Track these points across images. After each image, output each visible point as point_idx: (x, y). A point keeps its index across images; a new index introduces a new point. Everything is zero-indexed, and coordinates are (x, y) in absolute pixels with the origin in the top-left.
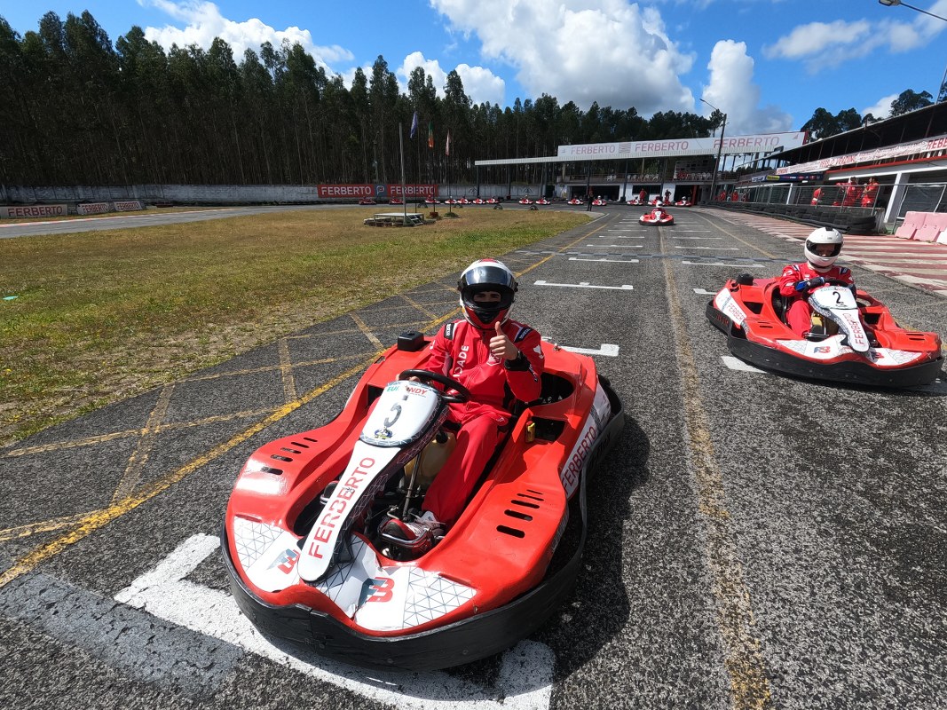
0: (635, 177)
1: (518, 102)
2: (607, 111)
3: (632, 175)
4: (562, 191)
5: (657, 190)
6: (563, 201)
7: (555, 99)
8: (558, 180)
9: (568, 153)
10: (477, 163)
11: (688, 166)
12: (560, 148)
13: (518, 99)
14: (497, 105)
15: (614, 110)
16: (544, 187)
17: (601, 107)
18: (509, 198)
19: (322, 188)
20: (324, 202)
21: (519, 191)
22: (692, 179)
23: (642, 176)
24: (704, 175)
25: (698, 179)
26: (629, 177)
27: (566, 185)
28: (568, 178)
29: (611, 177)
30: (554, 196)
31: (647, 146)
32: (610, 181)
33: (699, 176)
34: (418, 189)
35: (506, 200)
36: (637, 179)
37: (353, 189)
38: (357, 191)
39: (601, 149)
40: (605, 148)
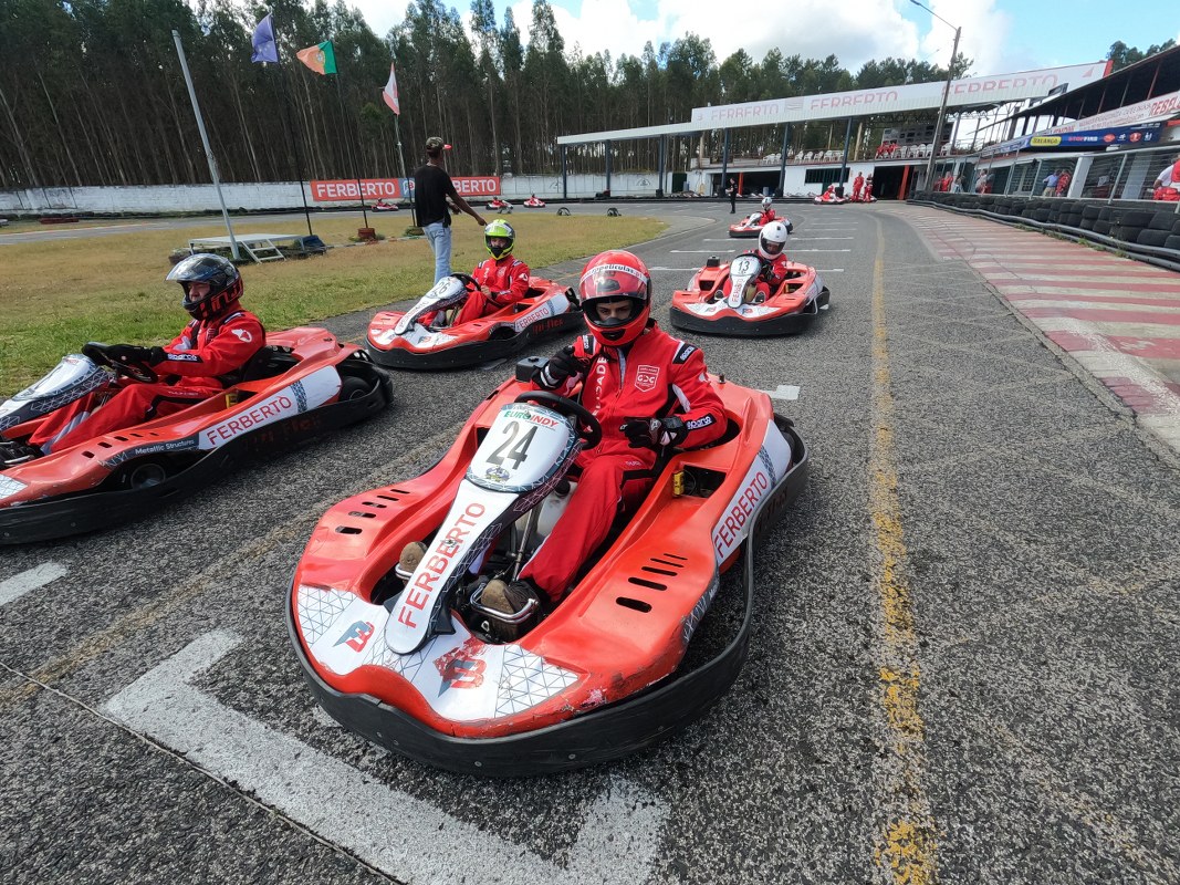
0: (810, 154)
1: (649, 48)
2: (794, 63)
3: (805, 153)
4: (699, 182)
6: (701, 199)
7: (708, 40)
8: (693, 163)
9: (707, 118)
10: (562, 140)
11: (902, 136)
12: (695, 112)
13: (649, 43)
14: (623, 55)
15: (803, 60)
16: (670, 175)
17: (785, 56)
18: (607, 193)
19: (318, 186)
20: (319, 209)
21: (630, 183)
22: (903, 156)
23: (821, 154)
24: (922, 147)
25: (912, 156)
26: (800, 155)
27: (705, 173)
28: (708, 160)
29: (771, 157)
30: (685, 190)
31: (829, 102)
32: (771, 162)
33: (915, 149)
34: (469, 184)
35: (604, 197)
36: (812, 158)
37: (366, 187)
38: (373, 190)
39: (757, 110)
40: (762, 109)
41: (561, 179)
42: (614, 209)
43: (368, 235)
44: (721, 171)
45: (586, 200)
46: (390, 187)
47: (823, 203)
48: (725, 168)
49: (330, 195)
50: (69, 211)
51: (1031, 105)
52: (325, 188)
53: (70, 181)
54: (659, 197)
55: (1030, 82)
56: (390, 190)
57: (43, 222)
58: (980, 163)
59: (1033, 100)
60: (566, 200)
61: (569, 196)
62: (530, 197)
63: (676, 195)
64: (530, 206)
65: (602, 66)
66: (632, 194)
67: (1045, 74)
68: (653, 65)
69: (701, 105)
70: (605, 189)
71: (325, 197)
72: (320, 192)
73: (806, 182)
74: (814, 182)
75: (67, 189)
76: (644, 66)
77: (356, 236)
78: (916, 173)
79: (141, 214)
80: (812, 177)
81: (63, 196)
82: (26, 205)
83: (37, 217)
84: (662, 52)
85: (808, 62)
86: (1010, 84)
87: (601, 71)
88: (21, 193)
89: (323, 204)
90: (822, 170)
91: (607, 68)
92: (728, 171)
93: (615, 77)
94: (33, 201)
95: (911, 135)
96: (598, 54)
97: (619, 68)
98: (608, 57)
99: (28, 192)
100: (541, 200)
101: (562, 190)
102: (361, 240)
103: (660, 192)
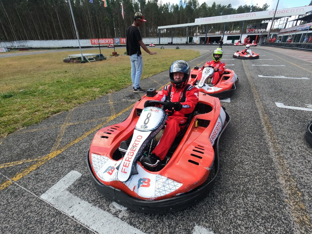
0: (229, 32)
1: (181, 2)
2: (219, 6)
3: (227, 31)
4: (196, 40)
5: (238, 38)
8: (195, 34)
9: (199, 21)
10: (159, 28)
11: (253, 27)
12: (196, 20)
14: (173, 4)
15: (222, 5)
16: (188, 37)
17: (217, 4)
18: (172, 43)
20: (93, 47)
21: (178, 40)
22: (256, 32)
23: (232, 32)
24: (262, 30)
25: (259, 32)
26: (226, 32)
27: (198, 37)
28: (199, 33)
29: (217, 33)
30: (192, 42)
31: (235, 17)
32: (217, 34)
33: (259, 30)
35: (171, 44)
36: (229, 33)
37: (105, 41)
38: (107, 41)
39: (214, 19)
40: (216, 19)
41: (158, 39)
42: (178, 47)
43: (115, 54)
44: (205, 36)
45: (166, 45)
47: (236, 45)
48: (206, 35)
49: (96, 43)
50: (26, 47)
51: (299, 17)
52: (94, 41)
53: (26, 39)
54: (187, 44)
55: (295, 11)
56: (112, 41)
57: (19, 50)
58: (279, 34)
59: (300, 15)
60: (160, 45)
61: (161, 43)
62: (151, 44)
63: (190, 43)
64: (151, 46)
65: (168, 7)
66: (178, 43)
67: (300, 8)
68: (181, 6)
69: (198, 17)
70: (171, 41)
71: (95, 44)
73: (227, 40)
74: (229, 40)
75: (25, 41)
76: (179, 7)
77: (112, 54)
78: (260, 37)
79: (45, 48)
80: (229, 38)
81: (24, 43)
82: (14, 45)
83: (17, 49)
84: (185, 3)
85: (223, 6)
86: (290, 11)
87: (167, 8)
88: (13, 42)
89: (94, 45)
90: (232, 36)
91: (169, 7)
92: (207, 36)
93: (171, 10)
94: (16, 44)
95: (256, 26)
96: (167, 3)
97: (172, 7)
98: (170, 4)
99: (15, 42)
100: (154, 45)
101: (159, 42)
102: (113, 56)
103: (187, 42)
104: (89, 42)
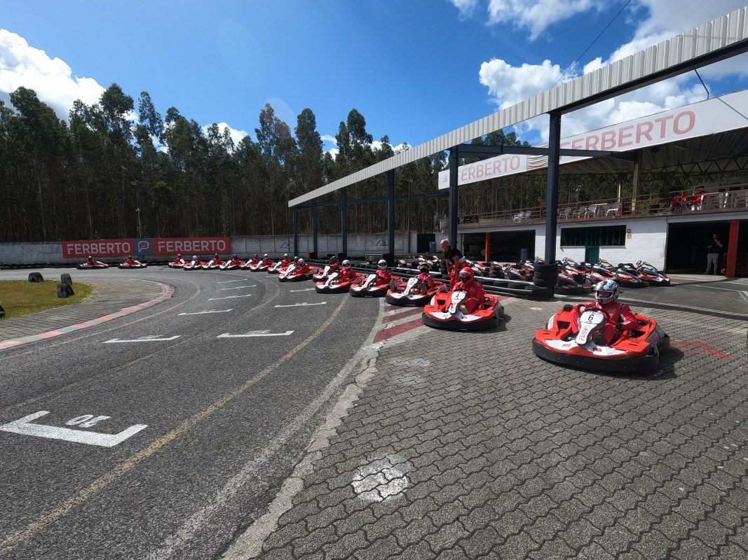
0: (568, 211)
10: (292, 203)
19: (68, 245)
22: (723, 207)
23: (582, 209)
25: (741, 206)
30: (431, 250)
32: (518, 222)
34: (200, 244)
37: (106, 246)
38: (112, 249)
39: (497, 164)
40: (503, 163)
41: (292, 240)
46: (126, 247)
49: (77, 253)
52: (74, 247)
56: (126, 248)
70: (312, 250)
71: (73, 254)
72: (69, 250)
89: (71, 260)
104: (57, 249)
